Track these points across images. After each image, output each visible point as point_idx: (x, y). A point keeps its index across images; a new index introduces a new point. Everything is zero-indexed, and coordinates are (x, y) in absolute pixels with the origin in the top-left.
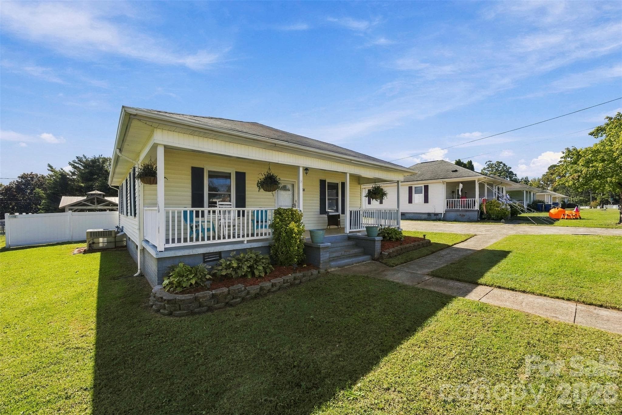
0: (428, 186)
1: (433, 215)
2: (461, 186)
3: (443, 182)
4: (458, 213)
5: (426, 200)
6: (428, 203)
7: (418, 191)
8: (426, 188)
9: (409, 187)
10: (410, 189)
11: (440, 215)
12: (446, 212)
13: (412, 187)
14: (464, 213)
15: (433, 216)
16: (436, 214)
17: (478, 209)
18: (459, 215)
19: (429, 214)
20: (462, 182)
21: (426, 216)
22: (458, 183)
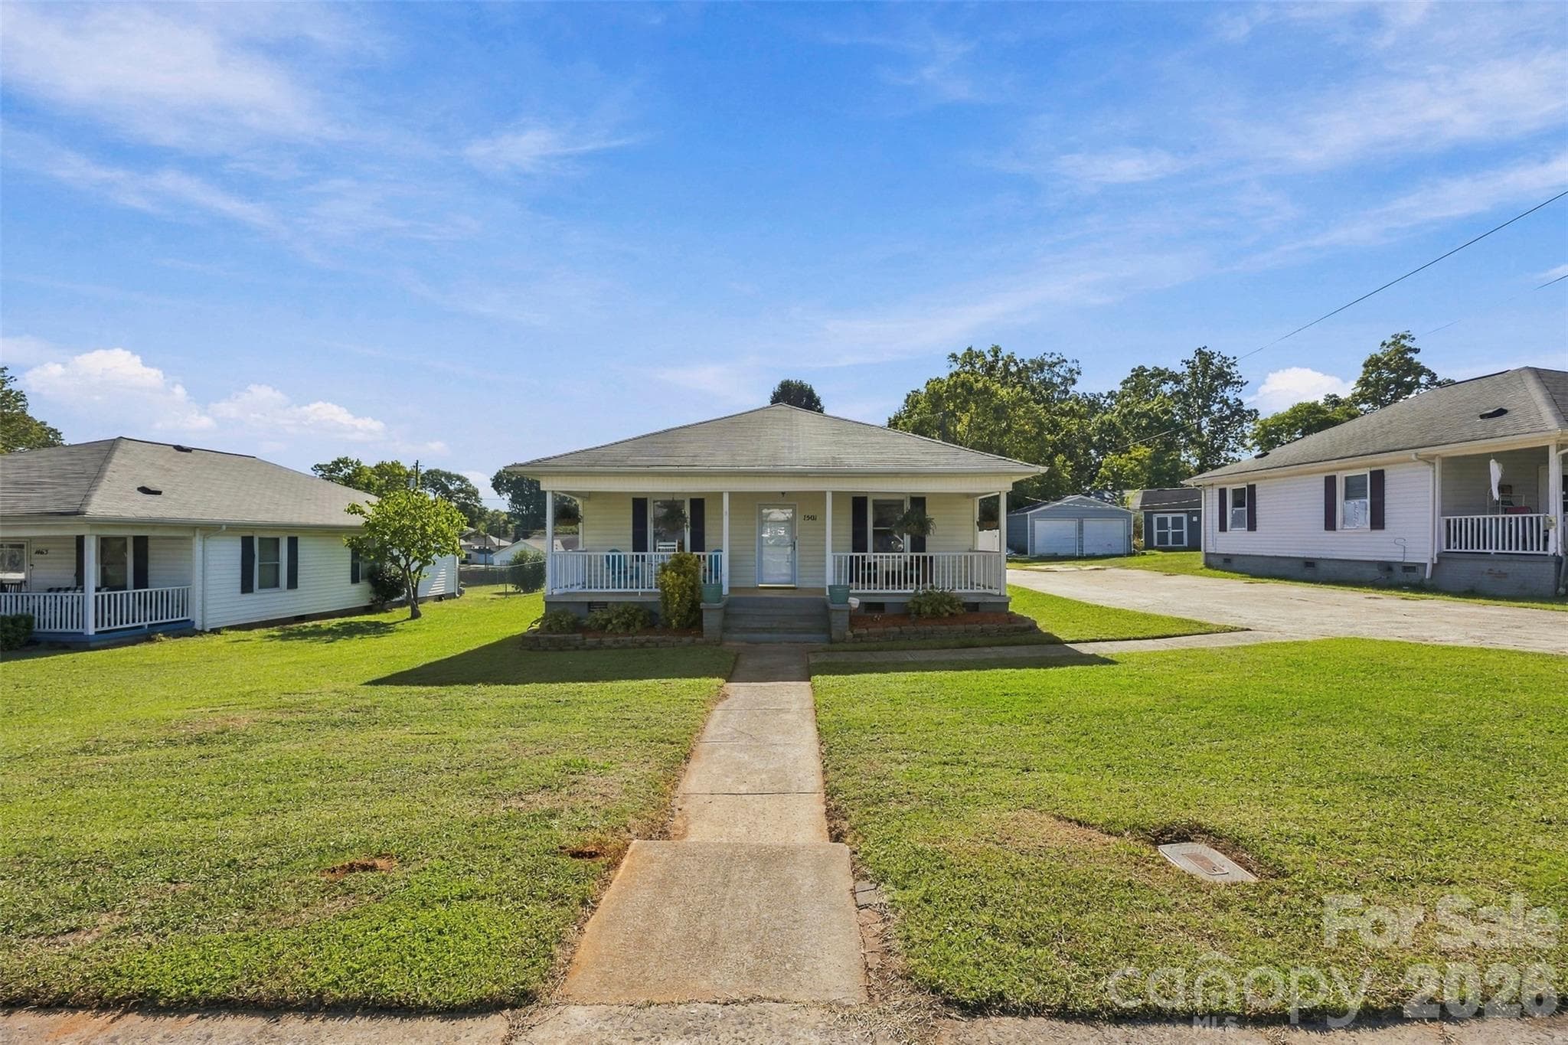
0: (1382, 471)
1: (1398, 570)
2: (1496, 471)
3: (1429, 460)
4: (1485, 566)
5: (1378, 521)
6: (1383, 528)
7: (1353, 489)
8: (1378, 477)
9: (1327, 478)
10: (1330, 483)
11: (1420, 569)
12: (1439, 558)
13: (1335, 476)
14: (1505, 567)
15: (1399, 576)
16: (1409, 568)
17: (1560, 555)
18: (1486, 571)
19: (1387, 567)
20: (1499, 456)
21: (1373, 573)
22: (1483, 460)
